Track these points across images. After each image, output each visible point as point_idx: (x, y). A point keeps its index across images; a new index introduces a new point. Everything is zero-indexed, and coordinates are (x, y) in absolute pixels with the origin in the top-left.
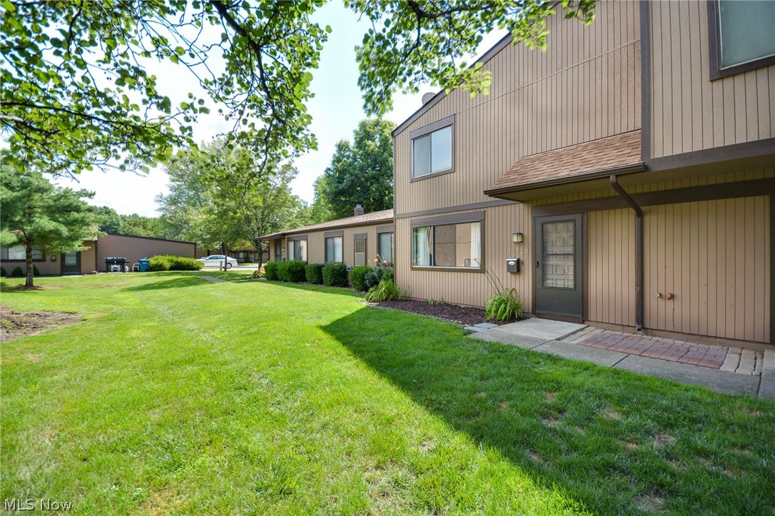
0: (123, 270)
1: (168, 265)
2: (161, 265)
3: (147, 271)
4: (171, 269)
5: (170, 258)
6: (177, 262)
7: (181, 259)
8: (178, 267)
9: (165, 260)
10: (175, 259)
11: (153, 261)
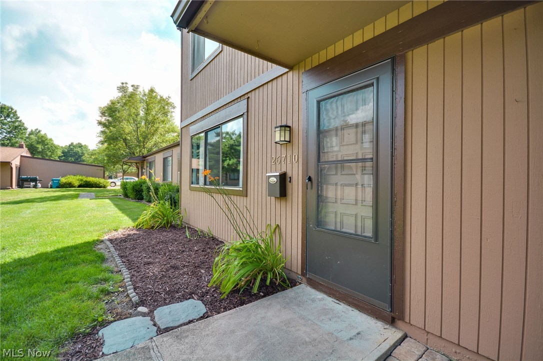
0: (35, 187)
1: (77, 183)
2: (70, 183)
3: (57, 187)
4: (79, 186)
5: (81, 177)
6: (86, 181)
7: (91, 179)
8: (86, 185)
9: (75, 180)
10: (85, 179)
11: (63, 180)
